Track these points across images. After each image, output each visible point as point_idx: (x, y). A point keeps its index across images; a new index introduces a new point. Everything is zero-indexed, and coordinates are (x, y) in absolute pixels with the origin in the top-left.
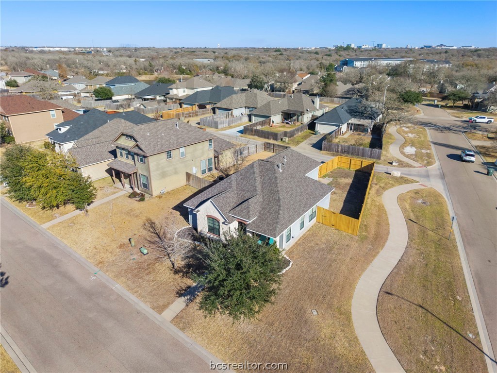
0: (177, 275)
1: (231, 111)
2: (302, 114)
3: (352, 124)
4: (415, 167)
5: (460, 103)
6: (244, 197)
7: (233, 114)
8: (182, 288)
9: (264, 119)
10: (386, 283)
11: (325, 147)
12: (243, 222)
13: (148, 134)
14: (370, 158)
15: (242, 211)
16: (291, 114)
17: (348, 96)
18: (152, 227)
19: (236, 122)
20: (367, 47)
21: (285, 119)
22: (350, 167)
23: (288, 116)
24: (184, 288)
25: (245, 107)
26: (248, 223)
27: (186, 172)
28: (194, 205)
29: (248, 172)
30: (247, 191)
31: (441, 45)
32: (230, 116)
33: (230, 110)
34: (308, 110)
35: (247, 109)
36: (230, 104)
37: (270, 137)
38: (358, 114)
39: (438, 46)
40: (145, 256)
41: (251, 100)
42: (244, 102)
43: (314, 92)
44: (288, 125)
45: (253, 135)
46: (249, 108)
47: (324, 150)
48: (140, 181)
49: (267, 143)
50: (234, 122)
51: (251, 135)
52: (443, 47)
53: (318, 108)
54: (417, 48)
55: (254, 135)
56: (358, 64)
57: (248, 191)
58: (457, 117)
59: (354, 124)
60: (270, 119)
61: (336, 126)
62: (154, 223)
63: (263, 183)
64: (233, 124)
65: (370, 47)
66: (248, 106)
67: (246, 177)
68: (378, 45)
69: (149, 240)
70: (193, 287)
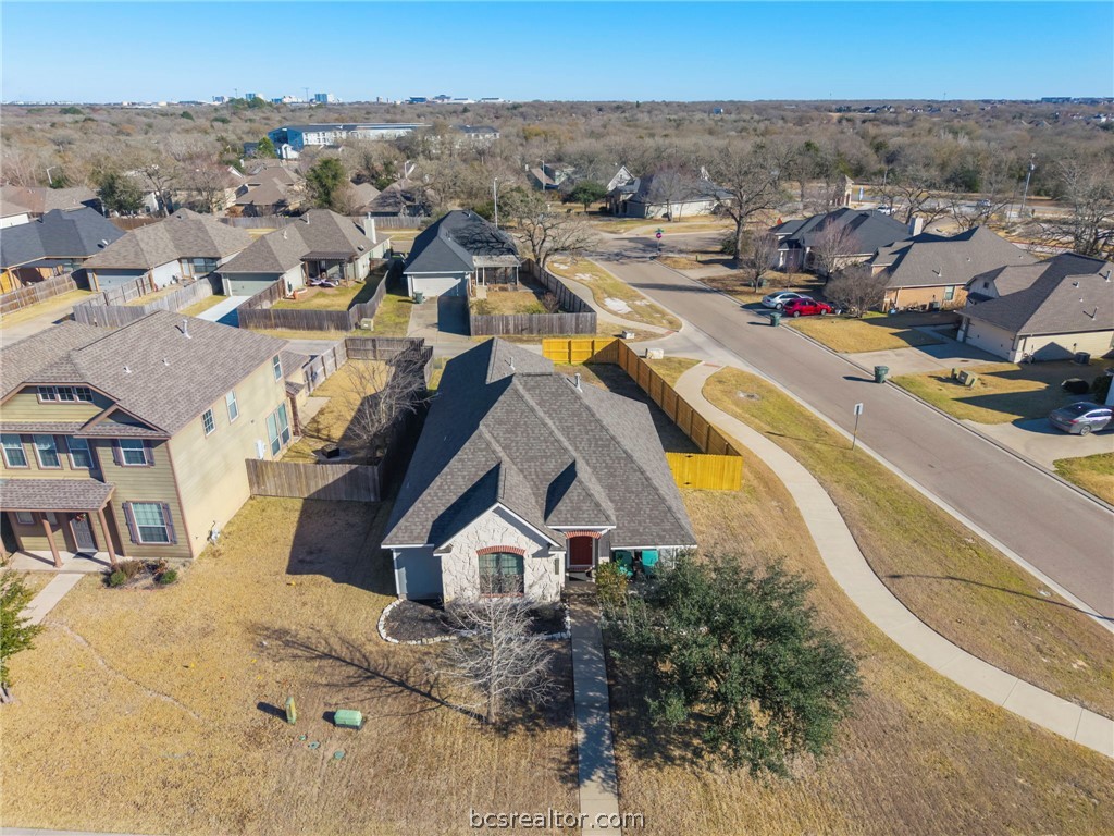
0: (512, 736)
1: (146, 275)
2: (352, 259)
3: (480, 269)
4: (662, 336)
5: (595, 206)
6: (545, 474)
7: (155, 281)
8: (560, 761)
9: (270, 283)
10: (870, 560)
11: (477, 327)
12: (588, 534)
13: (128, 371)
14: (577, 333)
15: (579, 509)
16: (320, 261)
17: (388, 209)
18: (287, 644)
19: (186, 301)
20: (294, 100)
21: (311, 276)
22: (570, 358)
23: (315, 268)
24: (565, 759)
25: (180, 260)
26: (603, 533)
27: (247, 461)
28: (418, 537)
29: (512, 411)
30: (542, 457)
31: (442, 97)
32: (148, 290)
33: (140, 272)
34: (362, 247)
35: (185, 265)
36: (136, 254)
37: (326, 325)
38: (479, 245)
39: (437, 98)
40: (365, 730)
41: (191, 238)
42: (171, 245)
43: (291, 208)
44: (328, 290)
45: (271, 327)
46: (190, 260)
47: (477, 334)
48: (130, 524)
49: (352, 340)
50: (182, 303)
51: (266, 327)
52: (446, 101)
53: (375, 242)
54: (399, 103)
55: (277, 326)
56: (311, 139)
57: (546, 457)
58: (612, 232)
59: (486, 268)
60: (283, 281)
61: (456, 276)
62: (287, 632)
63: (566, 430)
64: (181, 308)
65: (300, 101)
66: (188, 255)
67: (517, 425)
68: (318, 96)
69: (324, 681)
70: (584, 744)
